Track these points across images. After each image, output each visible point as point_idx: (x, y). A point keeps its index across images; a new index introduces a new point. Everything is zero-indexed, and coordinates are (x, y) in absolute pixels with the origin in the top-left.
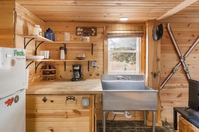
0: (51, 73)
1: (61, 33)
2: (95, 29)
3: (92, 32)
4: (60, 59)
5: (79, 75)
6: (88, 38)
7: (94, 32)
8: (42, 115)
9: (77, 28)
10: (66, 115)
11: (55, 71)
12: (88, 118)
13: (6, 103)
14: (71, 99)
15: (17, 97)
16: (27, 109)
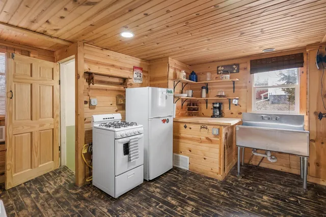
0: (194, 110)
1: (204, 73)
2: (238, 65)
3: (234, 69)
4: (201, 97)
5: (218, 112)
6: (228, 76)
7: (236, 69)
8: (184, 138)
9: (218, 67)
10: (201, 141)
11: (198, 108)
12: (218, 146)
13: (162, 121)
14: (204, 128)
15: (168, 119)
16: (174, 132)
